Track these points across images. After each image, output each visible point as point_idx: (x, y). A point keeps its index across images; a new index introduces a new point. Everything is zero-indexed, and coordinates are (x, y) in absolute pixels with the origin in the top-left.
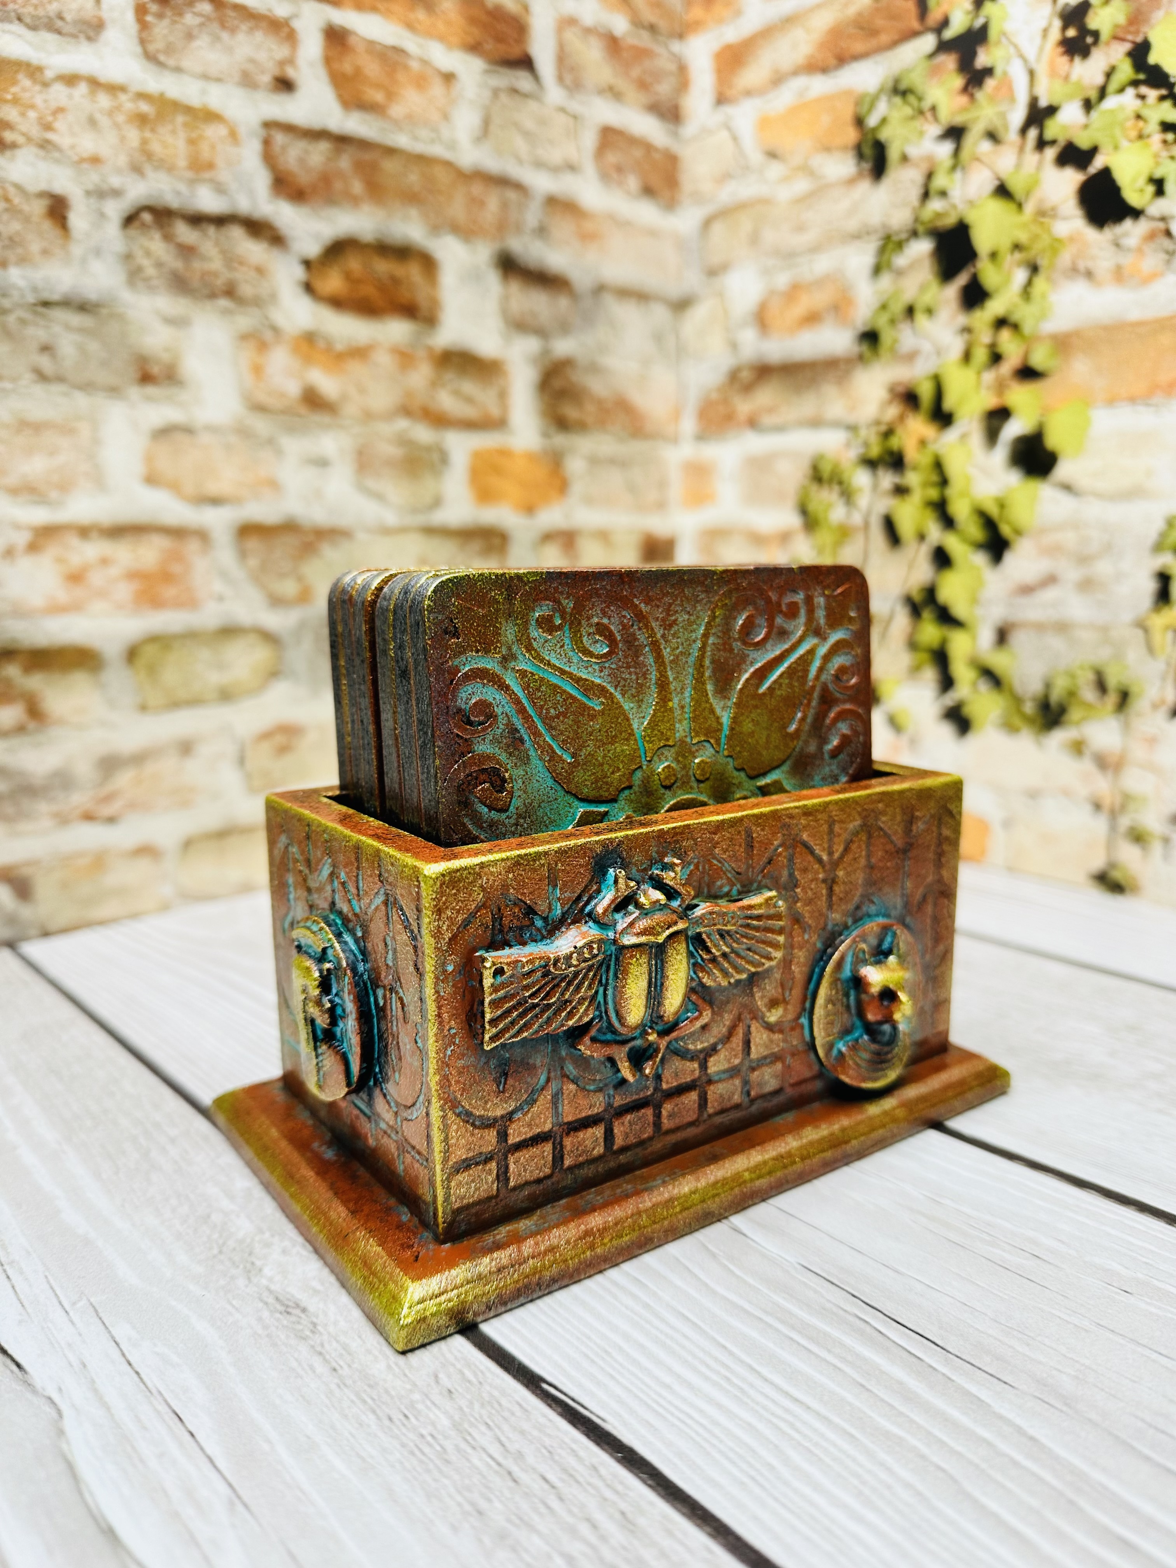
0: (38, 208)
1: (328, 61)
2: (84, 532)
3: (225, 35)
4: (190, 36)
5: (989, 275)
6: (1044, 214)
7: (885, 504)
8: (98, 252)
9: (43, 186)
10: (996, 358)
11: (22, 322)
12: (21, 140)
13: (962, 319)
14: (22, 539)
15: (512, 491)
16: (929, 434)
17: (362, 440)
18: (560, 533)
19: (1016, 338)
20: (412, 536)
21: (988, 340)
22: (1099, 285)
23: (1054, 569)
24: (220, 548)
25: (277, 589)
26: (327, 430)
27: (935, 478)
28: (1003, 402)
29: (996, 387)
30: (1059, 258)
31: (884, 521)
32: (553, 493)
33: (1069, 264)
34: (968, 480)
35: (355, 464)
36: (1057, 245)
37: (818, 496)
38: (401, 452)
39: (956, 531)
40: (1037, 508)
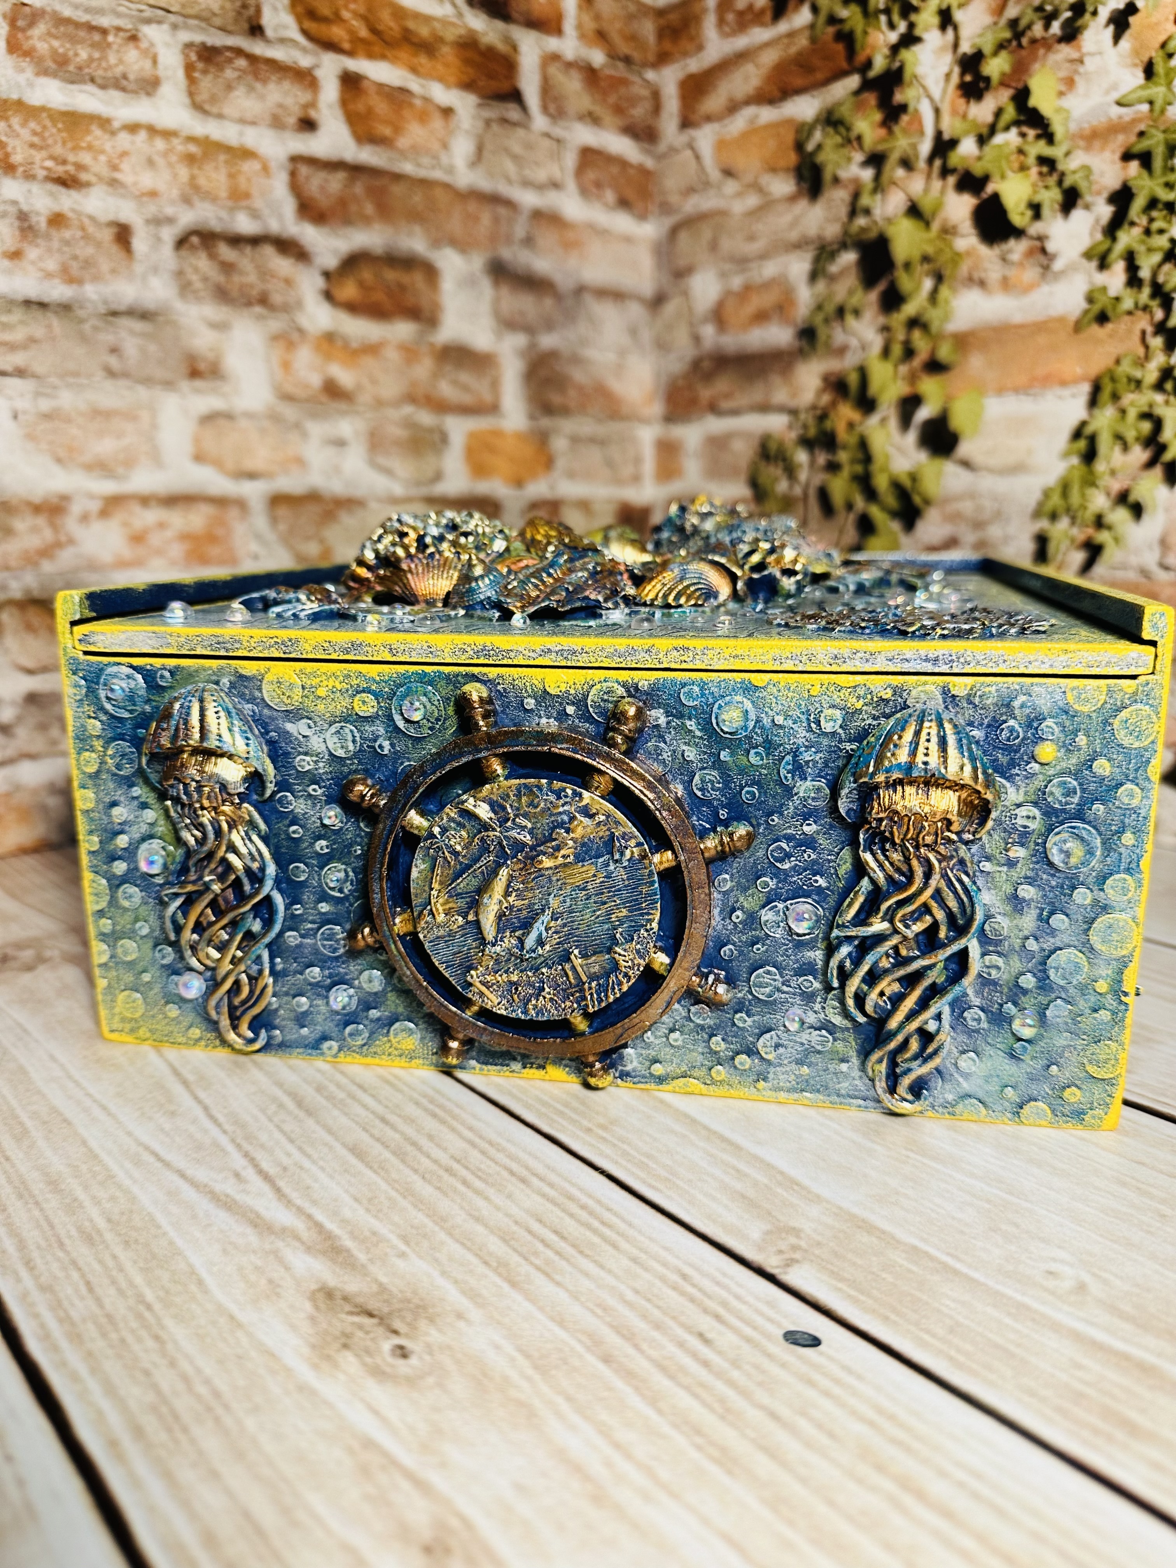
0: (107, 236)
1: (344, 103)
2: (145, 500)
3: (258, 86)
4: (229, 87)
5: (905, 282)
6: (948, 231)
7: (819, 479)
8: (155, 270)
9: (111, 217)
10: (909, 353)
11: (95, 328)
12: (93, 179)
13: (882, 320)
14: (95, 506)
15: (503, 467)
16: (856, 417)
17: (374, 423)
18: (545, 502)
19: (925, 336)
20: (416, 504)
21: (903, 337)
22: (990, 293)
23: (955, 533)
24: (256, 515)
25: (302, 549)
26: (344, 415)
27: (860, 455)
28: (915, 391)
29: (910, 378)
30: (959, 269)
31: (819, 492)
32: (539, 469)
33: (966, 275)
34: (887, 457)
35: (368, 444)
36: (957, 258)
37: (766, 471)
38: (407, 433)
39: (877, 502)
40: (942, 481)
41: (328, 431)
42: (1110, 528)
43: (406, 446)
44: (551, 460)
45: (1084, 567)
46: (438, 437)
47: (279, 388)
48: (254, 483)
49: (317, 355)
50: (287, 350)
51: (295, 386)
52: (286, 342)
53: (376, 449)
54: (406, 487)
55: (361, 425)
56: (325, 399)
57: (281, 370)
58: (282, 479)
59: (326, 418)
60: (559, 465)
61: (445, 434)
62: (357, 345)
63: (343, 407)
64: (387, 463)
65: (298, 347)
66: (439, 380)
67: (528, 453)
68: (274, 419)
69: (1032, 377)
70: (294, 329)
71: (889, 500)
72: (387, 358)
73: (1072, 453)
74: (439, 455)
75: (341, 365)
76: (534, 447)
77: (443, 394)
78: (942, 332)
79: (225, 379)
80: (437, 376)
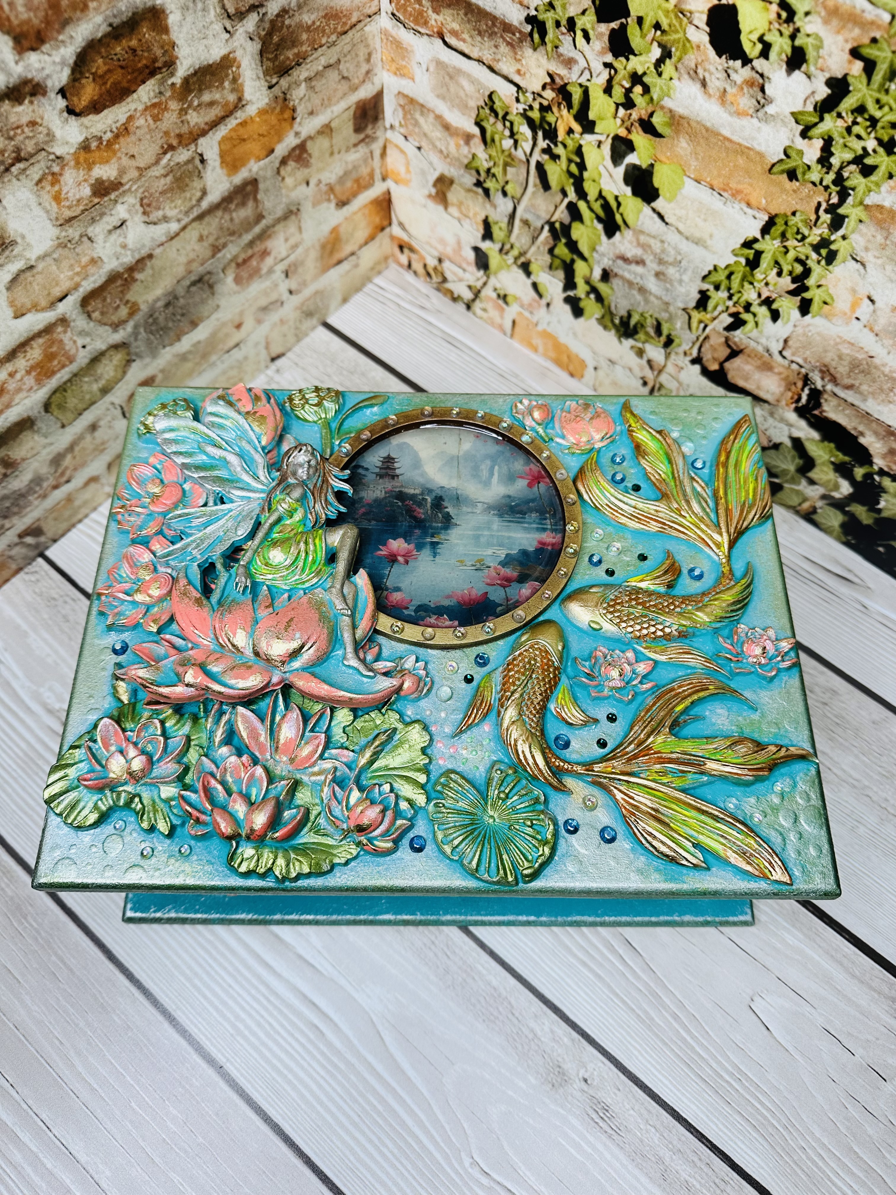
5: (636, 35)
6: (683, 13)
10: (629, 104)
13: (609, 58)
15: (254, 147)
16: (577, 128)
17: (141, 190)
18: (294, 149)
19: (647, 97)
20: (190, 227)
21: (627, 85)
22: (710, 96)
23: (645, 257)
24: (74, 321)
25: (115, 318)
26: (116, 201)
27: (578, 160)
28: (631, 137)
29: (628, 123)
30: (687, 57)
31: (540, 166)
32: (284, 124)
33: (693, 66)
34: (600, 175)
35: (141, 210)
36: (688, 45)
37: (495, 123)
38: (169, 179)
39: (587, 202)
40: (641, 217)
41: (108, 223)
42: (755, 315)
43: (171, 189)
44: (294, 110)
45: (730, 328)
46: (197, 162)
47: (57, 219)
48: (64, 301)
49: (79, 169)
50: (53, 184)
51: (69, 207)
52: (50, 178)
53: (148, 209)
54: (179, 221)
55: (131, 200)
56: (96, 200)
57: (54, 204)
58: (84, 283)
59: (102, 215)
60: (301, 110)
61: (201, 155)
62: (109, 135)
63: (113, 196)
64: (160, 213)
65: (61, 175)
66: (186, 113)
67: (273, 119)
68: (62, 246)
69: (728, 185)
70: (53, 161)
71: (597, 206)
72: (137, 128)
73: (742, 255)
74: (200, 177)
75: (100, 163)
76: (278, 109)
77: (192, 124)
78: (662, 103)
79: (13, 243)
80: (183, 111)
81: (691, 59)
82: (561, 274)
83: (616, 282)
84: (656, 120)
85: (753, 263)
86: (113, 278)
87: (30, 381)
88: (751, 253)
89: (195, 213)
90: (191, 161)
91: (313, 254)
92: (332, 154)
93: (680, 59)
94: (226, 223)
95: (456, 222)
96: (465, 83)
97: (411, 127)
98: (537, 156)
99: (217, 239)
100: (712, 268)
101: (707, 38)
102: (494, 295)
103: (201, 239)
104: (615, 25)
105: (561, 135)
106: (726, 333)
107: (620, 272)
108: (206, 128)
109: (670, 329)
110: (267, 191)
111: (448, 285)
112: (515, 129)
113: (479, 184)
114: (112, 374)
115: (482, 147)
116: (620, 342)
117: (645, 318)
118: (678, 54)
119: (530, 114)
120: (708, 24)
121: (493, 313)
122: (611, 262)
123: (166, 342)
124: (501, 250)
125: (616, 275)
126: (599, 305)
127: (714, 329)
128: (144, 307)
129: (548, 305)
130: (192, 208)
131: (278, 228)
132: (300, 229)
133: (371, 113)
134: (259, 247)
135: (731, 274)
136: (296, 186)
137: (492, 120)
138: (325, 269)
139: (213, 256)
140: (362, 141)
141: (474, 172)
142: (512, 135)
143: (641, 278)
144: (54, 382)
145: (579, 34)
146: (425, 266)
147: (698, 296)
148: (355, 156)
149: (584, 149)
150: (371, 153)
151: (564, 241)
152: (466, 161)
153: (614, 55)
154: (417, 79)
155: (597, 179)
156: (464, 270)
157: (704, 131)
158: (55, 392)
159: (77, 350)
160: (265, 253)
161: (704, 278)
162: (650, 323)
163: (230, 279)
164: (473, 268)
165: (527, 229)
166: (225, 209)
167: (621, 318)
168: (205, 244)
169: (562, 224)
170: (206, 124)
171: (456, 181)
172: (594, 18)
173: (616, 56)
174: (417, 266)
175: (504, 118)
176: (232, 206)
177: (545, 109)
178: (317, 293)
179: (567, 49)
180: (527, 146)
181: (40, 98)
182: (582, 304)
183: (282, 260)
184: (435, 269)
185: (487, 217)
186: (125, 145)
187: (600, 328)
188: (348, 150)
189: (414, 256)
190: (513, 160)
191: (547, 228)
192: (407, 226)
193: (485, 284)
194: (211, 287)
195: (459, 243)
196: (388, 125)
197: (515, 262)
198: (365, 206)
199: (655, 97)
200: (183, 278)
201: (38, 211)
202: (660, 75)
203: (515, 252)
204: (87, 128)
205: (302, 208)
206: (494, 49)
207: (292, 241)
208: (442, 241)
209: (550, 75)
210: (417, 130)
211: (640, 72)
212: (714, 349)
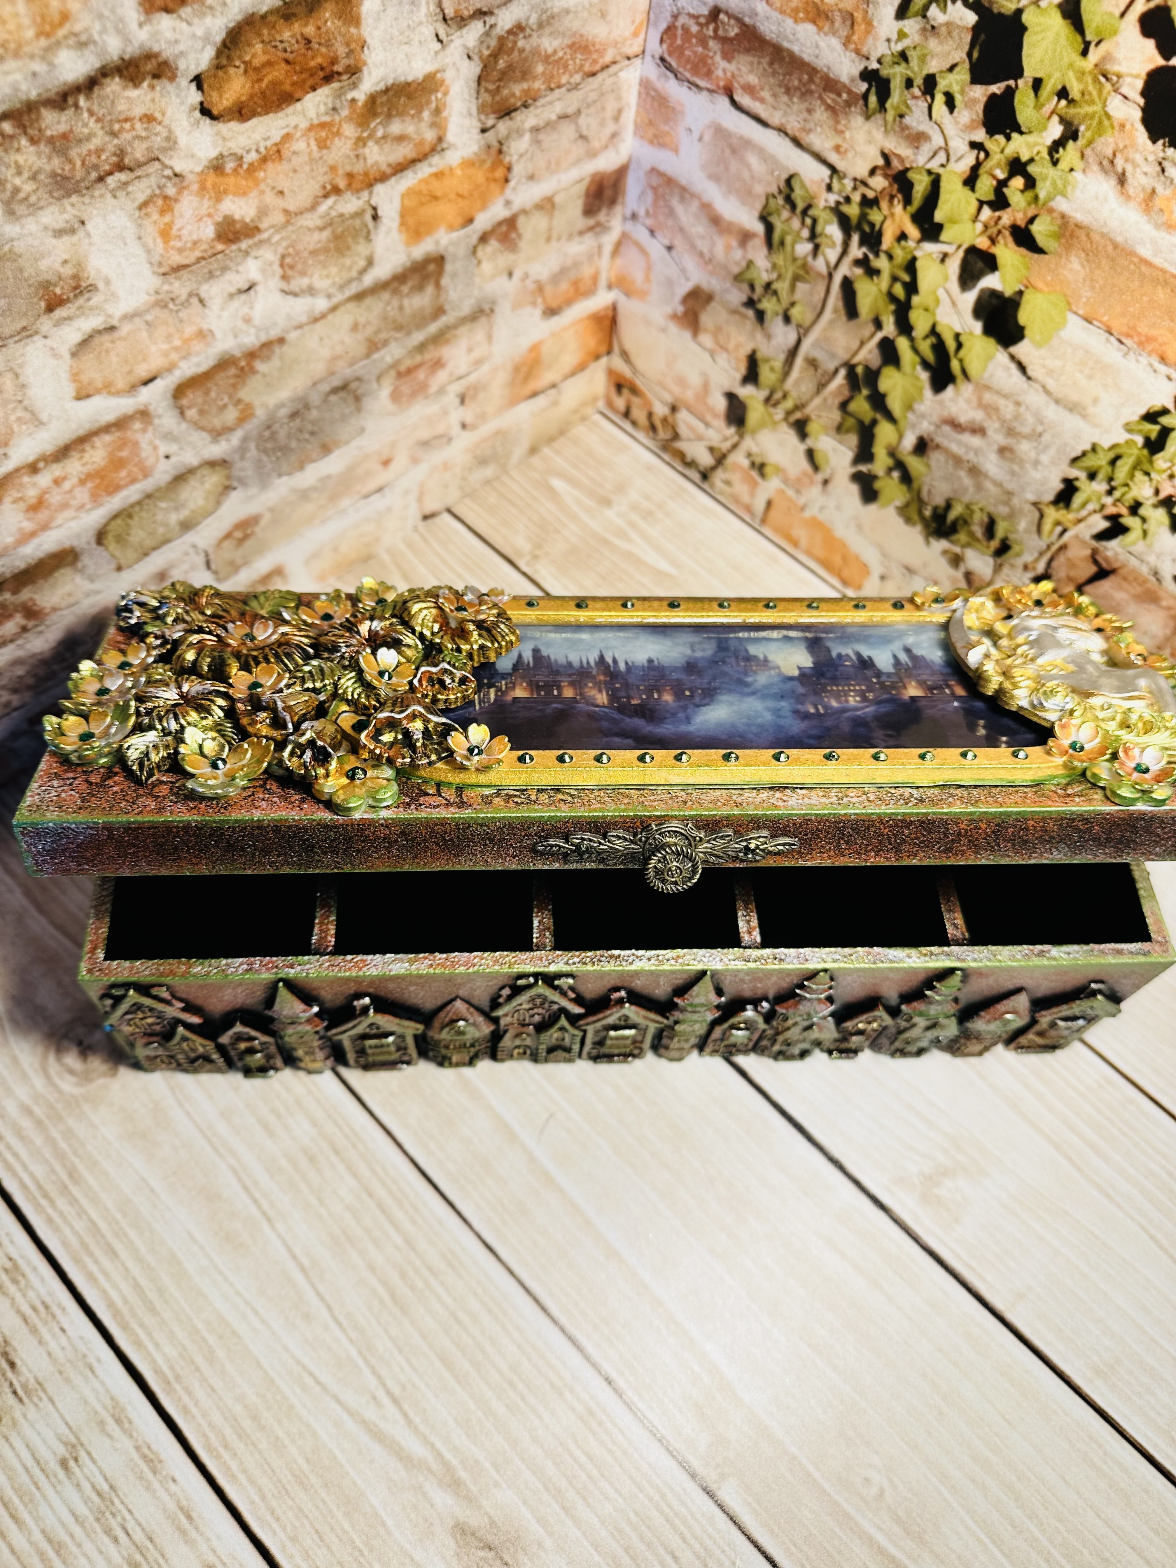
5: (1025, 106)
7: (848, 270)
10: (1000, 202)
15: (448, 210)
16: (913, 232)
17: (284, 244)
18: (500, 224)
19: (1029, 194)
20: (343, 309)
21: (1001, 175)
22: (1129, 198)
23: (986, 425)
24: (160, 417)
25: (217, 423)
26: (247, 253)
27: (907, 278)
28: (994, 250)
29: (993, 231)
30: (1102, 139)
31: (848, 286)
32: (494, 187)
33: (1109, 153)
34: (937, 301)
35: (279, 271)
36: (1106, 122)
37: (788, 220)
38: (326, 234)
39: (912, 339)
40: (991, 366)
41: (230, 282)
42: (1144, 520)
43: (326, 250)
44: (509, 169)
45: (1104, 536)
46: (368, 217)
47: (160, 264)
48: (151, 386)
49: (202, 197)
50: (162, 212)
51: (180, 251)
52: (160, 202)
53: (289, 272)
54: (329, 296)
55: (269, 255)
56: (220, 247)
57: (159, 241)
58: (183, 364)
59: (225, 269)
60: (518, 170)
61: (375, 209)
62: (253, 157)
63: (244, 244)
64: (305, 282)
65: (176, 200)
66: (364, 145)
67: (480, 176)
68: (162, 304)
69: (1134, 328)
70: (168, 178)
71: (925, 347)
72: (294, 153)
73: (1140, 432)
74: (368, 238)
75: (235, 195)
76: (488, 164)
77: (370, 162)
78: (1052, 204)
79: (92, 288)
80: (361, 142)
81: (1107, 144)
82: (853, 440)
83: (935, 457)
84: (1038, 230)
85: (1155, 445)
86: (224, 363)
87: (82, 495)
88: (1153, 430)
89: (354, 289)
90: (359, 214)
91: (502, 377)
92: (549, 239)
93: (1090, 143)
94: (392, 312)
95: (707, 356)
96: (753, 160)
97: (661, 218)
98: (845, 269)
99: (377, 332)
100: (1088, 447)
101: (1138, 114)
102: (746, 463)
103: (355, 328)
104: (997, 88)
105: (888, 240)
106: (1094, 543)
107: (944, 442)
108: (389, 171)
109: (1007, 531)
110: (455, 275)
111: (681, 445)
112: (819, 229)
113: (750, 303)
114: (200, 502)
115: (764, 251)
116: (928, 543)
117: (972, 512)
118: (1088, 134)
119: (845, 209)
120: (1144, 93)
121: (741, 488)
122: (932, 428)
123: (284, 468)
124: (767, 400)
125: (937, 447)
126: (904, 488)
127: (1077, 536)
128: (260, 413)
129: (826, 482)
130: (350, 281)
131: (463, 330)
132: (490, 338)
133: (608, 193)
134: (430, 355)
135: (1118, 457)
136: (494, 276)
137: (786, 214)
138: (514, 402)
139: (368, 355)
140: (591, 229)
141: (746, 287)
142: (813, 236)
143: (976, 453)
144: (116, 502)
145: (940, 99)
146: (650, 415)
147: (1060, 486)
148: (578, 248)
149: (919, 264)
150: (600, 248)
151: (865, 392)
152: (736, 270)
153: (988, 132)
154: (683, 151)
155: (931, 307)
156: (707, 425)
157: (1110, 248)
158: (115, 517)
159: (157, 460)
160: (438, 364)
161: (1075, 460)
162: (978, 520)
163: (385, 392)
164: (720, 423)
165: (811, 371)
166: (395, 292)
167: (935, 509)
168: (360, 336)
169: (867, 368)
170: (389, 165)
171: (717, 298)
172: (967, 77)
173: (991, 131)
174: (639, 414)
175: (805, 212)
176: (405, 289)
177: (867, 203)
178: (498, 433)
179: (917, 119)
180: (832, 255)
181: (165, 82)
182: (877, 485)
183: (460, 378)
184: (665, 420)
185: (754, 352)
186: (273, 173)
187: (899, 522)
188: (570, 237)
189: (636, 401)
190: (807, 272)
191: (843, 372)
192: (634, 357)
193: (735, 446)
194: (357, 399)
195: (706, 387)
196: (628, 213)
197: (786, 419)
198: (581, 321)
199: (1042, 195)
200: (321, 381)
201: (135, 248)
202: (1055, 163)
203: (789, 404)
204: (224, 139)
205: (497, 309)
206: (805, 115)
207: (477, 354)
208: (681, 381)
209: (885, 156)
210: (670, 222)
211: (1024, 158)
212: (1071, 564)
